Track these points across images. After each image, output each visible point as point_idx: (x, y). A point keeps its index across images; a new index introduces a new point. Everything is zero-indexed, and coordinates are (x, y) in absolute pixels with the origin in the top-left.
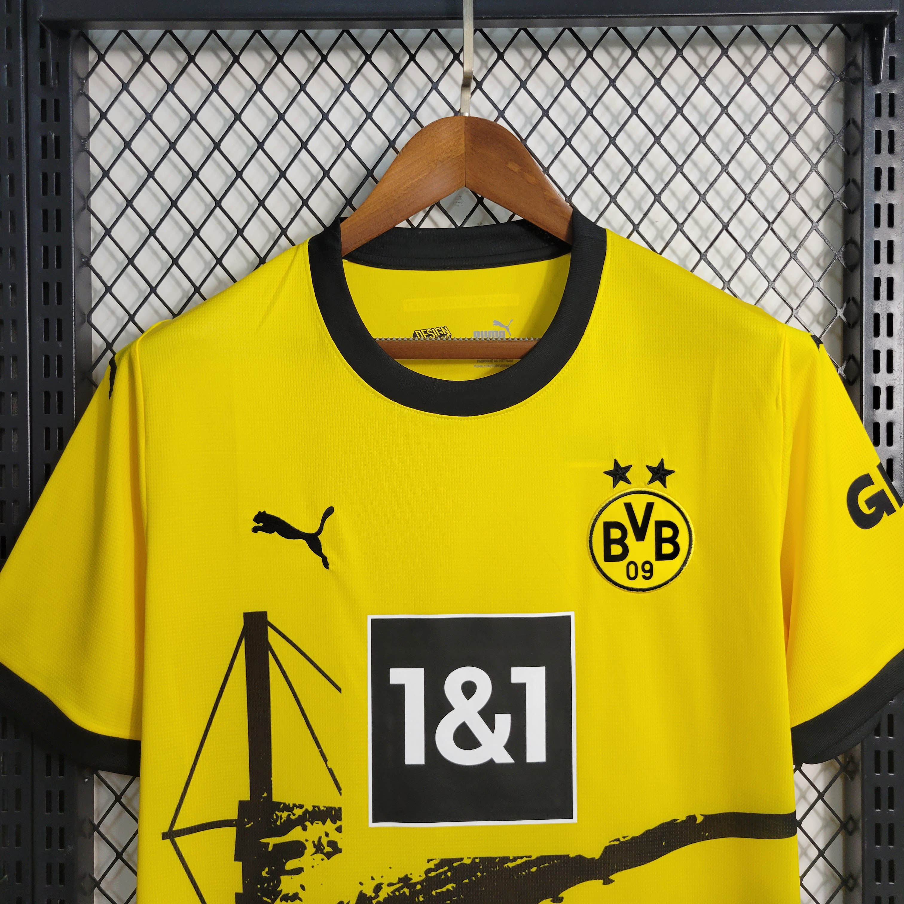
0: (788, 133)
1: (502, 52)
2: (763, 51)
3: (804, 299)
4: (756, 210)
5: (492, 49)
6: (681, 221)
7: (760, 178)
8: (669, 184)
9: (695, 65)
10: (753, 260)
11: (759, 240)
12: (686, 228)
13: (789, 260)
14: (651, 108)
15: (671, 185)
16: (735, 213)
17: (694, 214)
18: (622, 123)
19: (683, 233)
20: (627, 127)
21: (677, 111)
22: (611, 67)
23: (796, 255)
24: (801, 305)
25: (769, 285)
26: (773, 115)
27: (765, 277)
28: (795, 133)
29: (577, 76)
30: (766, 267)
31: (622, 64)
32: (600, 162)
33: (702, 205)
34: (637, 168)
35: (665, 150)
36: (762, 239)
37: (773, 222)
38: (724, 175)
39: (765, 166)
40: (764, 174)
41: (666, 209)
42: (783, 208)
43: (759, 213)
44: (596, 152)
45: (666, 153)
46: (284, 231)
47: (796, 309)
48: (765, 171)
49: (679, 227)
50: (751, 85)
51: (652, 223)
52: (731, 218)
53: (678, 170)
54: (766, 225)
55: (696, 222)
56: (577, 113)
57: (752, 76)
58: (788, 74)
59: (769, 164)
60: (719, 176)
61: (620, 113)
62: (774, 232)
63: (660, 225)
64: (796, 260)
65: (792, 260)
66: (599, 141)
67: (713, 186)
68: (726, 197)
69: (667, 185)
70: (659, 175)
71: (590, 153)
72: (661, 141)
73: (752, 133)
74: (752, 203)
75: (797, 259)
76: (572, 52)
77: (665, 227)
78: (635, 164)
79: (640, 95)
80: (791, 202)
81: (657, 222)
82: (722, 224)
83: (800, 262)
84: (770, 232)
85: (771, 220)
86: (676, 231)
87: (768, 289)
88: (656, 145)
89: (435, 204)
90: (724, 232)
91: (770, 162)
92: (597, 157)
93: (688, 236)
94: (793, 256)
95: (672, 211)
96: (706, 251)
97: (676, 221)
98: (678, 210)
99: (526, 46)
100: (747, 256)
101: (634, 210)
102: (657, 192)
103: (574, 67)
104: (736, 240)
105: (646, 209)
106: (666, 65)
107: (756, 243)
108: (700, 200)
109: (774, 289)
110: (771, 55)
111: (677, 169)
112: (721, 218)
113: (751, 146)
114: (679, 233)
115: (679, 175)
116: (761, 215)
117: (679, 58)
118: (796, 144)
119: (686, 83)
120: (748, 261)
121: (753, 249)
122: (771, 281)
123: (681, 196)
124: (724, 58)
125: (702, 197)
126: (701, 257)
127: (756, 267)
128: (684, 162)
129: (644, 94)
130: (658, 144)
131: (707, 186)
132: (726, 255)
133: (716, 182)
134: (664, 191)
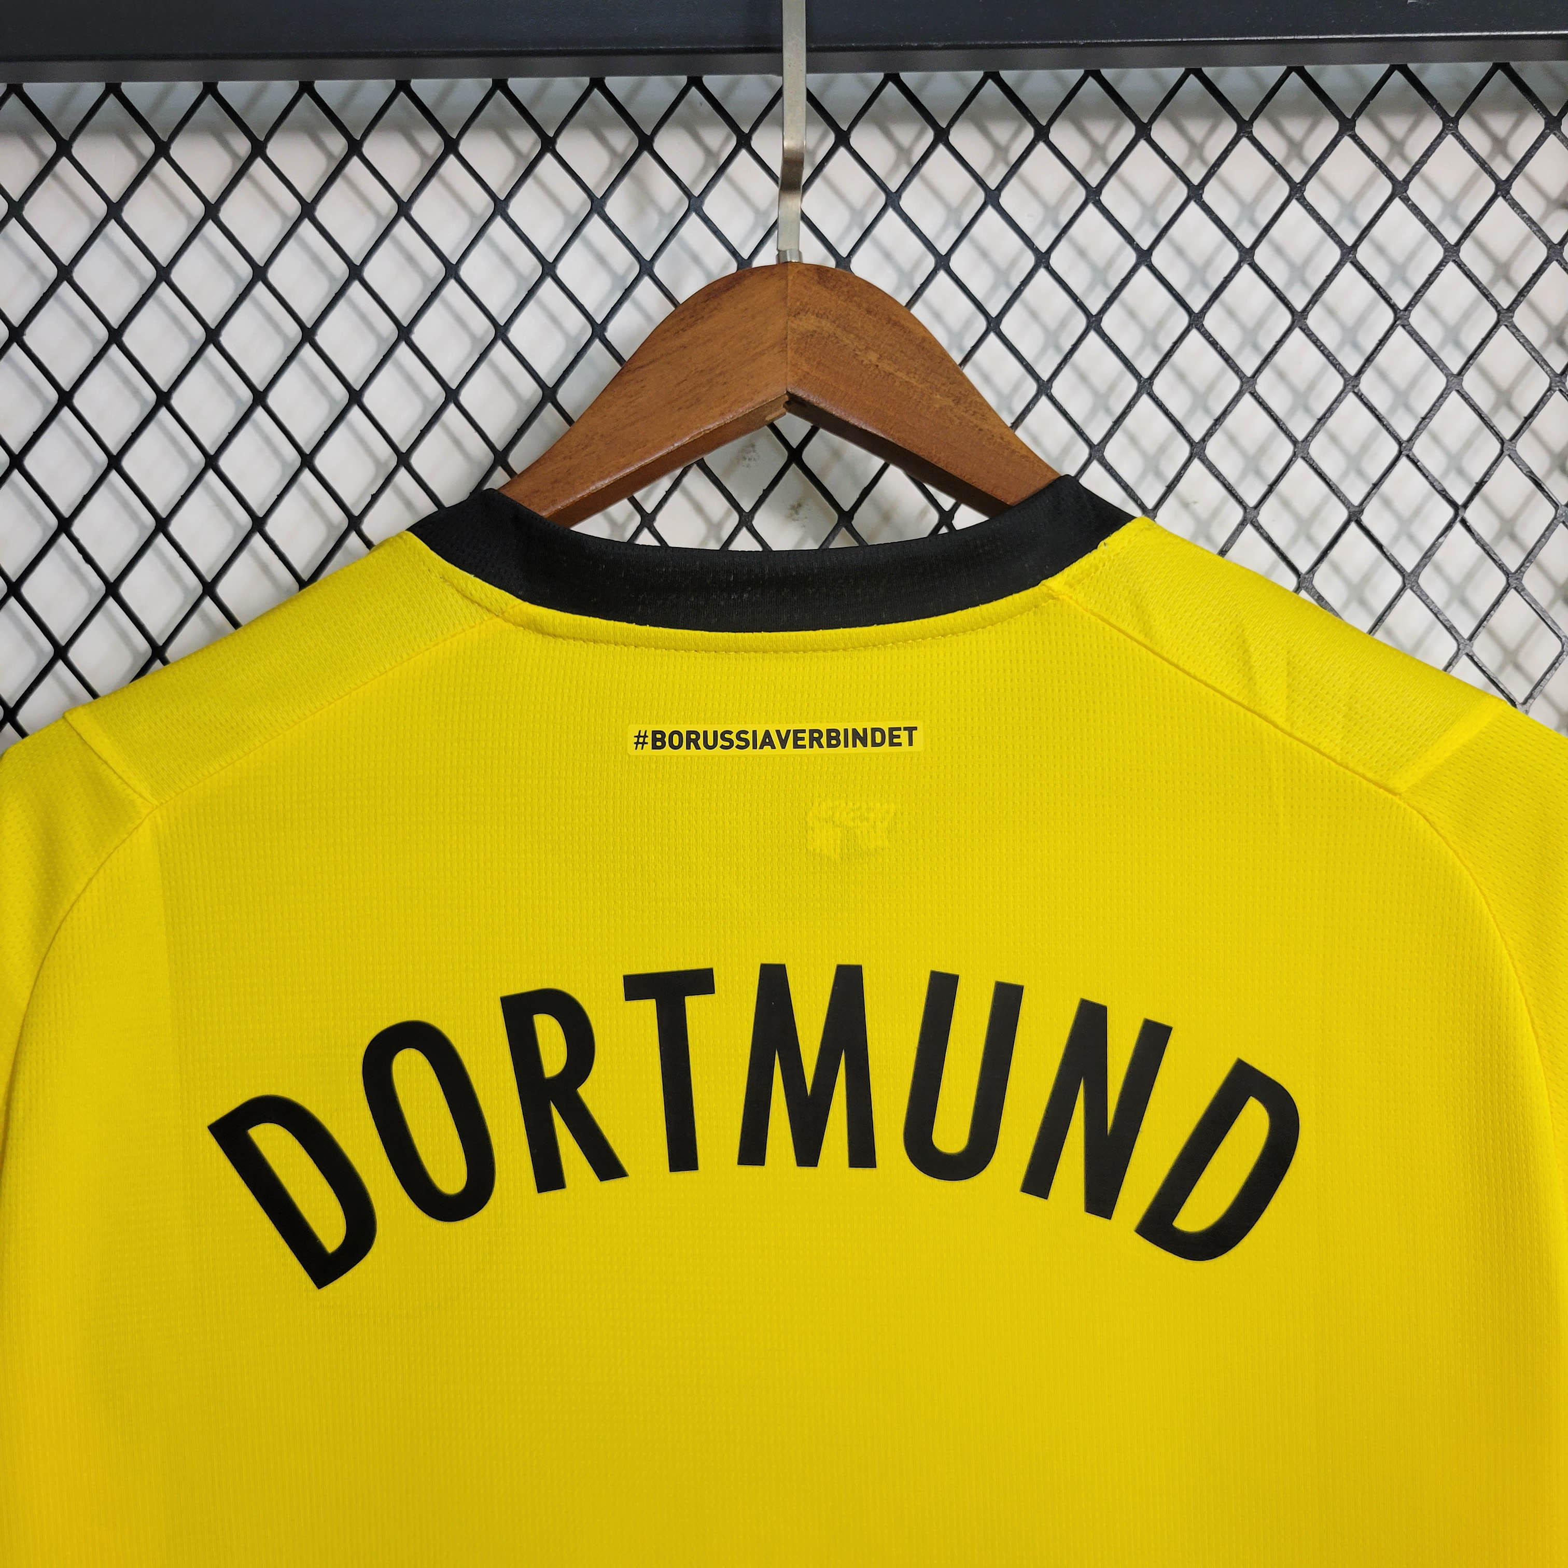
0: (1495, 305)
1: (845, 129)
2: (1432, 126)
3: (1541, 680)
4: (1427, 477)
5: (824, 126)
6: (1251, 502)
7: (1434, 405)
8: (1225, 419)
9: (1279, 157)
10: (1422, 591)
11: (1434, 547)
12: (1264, 517)
13: (1505, 592)
14: (1180, 252)
15: (1229, 421)
16: (1376, 486)
17: (1282, 486)
18: (1115, 283)
19: (1258, 528)
20: (1125, 294)
21: (1240, 256)
22: (1090, 164)
23: (1520, 580)
24: (1535, 694)
25: (1459, 649)
26: (1461, 266)
27: (1451, 629)
28: (1511, 306)
29: (1014, 182)
30: (1448, 604)
31: (1113, 155)
32: (1066, 371)
33: (1300, 465)
34: (1151, 384)
35: (1214, 344)
36: (1441, 544)
37: (1466, 505)
38: (1351, 398)
39: (1444, 380)
40: (1442, 397)
41: (1218, 476)
42: (1488, 474)
43: (1431, 484)
44: (1058, 348)
45: (1216, 349)
46: (354, 523)
47: (1525, 703)
48: (1445, 390)
49: (1249, 516)
50: (1409, 199)
51: (1186, 505)
52: (1368, 496)
53: (1245, 387)
54: (1450, 512)
55: (1286, 504)
56: (1013, 263)
57: (1411, 179)
58: (1492, 175)
59: (1452, 375)
60: (1338, 400)
61: (1110, 264)
62: (1469, 529)
63: (1202, 510)
64: (1520, 590)
65: (1512, 592)
66: (1063, 324)
67: (1325, 423)
68: (1353, 446)
69: (1218, 421)
70: (1200, 400)
71: (1044, 350)
72: (1204, 323)
73: (1414, 306)
74: (1415, 462)
75: (1524, 589)
76: (1002, 132)
77: (1215, 513)
78: (1146, 374)
79: (1154, 223)
80: (1506, 461)
81: (1195, 503)
82: (1348, 508)
83: (1529, 595)
84: (1458, 526)
85: (1460, 501)
86: (1243, 524)
87: (1456, 656)
88: (1194, 333)
89: (692, 464)
90: (1353, 526)
91: (1455, 370)
92: (1059, 359)
93: (1269, 537)
94: (1513, 583)
95: (1231, 479)
96: (1312, 570)
97: (1240, 502)
98: (1243, 476)
99: (901, 118)
100: (1407, 582)
101: (1143, 476)
102: (1197, 437)
103: (1006, 162)
104: (1380, 546)
105: (1171, 475)
106: (1212, 158)
107: (1426, 553)
108: (1295, 455)
109: (1471, 658)
110: (1453, 134)
111: (1241, 386)
112: (1344, 495)
113: (1411, 335)
114: (1249, 529)
115: (1247, 398)
116: (1436, 489)
117: (1244, 142)
118: (1515, 331)
119: (1258, 198)
120: (1408, 593)
121: (1421, 565)
122: (1463, 638)
123: (1250, 446)
124: (1346, 141)
125: (1301, 449)
126: (1299, 583)
127: (1428, 607)
128: (1258, 371)
129: (1164, 221)
130: (1199, 329)
131: (1310, 424)
132: (1355, 578)
133: (1331, 414)
134: (1211, 436)
